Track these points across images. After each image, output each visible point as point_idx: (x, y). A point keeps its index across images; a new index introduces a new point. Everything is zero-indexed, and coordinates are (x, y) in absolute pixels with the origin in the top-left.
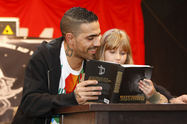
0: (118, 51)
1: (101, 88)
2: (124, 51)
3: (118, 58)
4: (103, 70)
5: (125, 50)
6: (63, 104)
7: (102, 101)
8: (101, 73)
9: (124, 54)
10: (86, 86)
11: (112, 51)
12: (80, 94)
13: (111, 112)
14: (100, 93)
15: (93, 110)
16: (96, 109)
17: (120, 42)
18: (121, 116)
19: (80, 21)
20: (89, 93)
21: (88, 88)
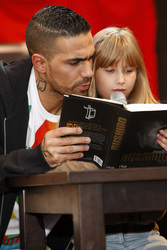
0: (119, 69)
1: (88, 140)
2: (131, 66)
3: (122, 80)
4: (92, 113)
5: (133, 65)
6: (22, 168)
7: (90, 159)
8: (90, 117)
9: (130, 71)
10: (62, 137)
11: (110, 68)
12: (51, 150)
13: (105, 183)
14: (87, 148)
15: (73, 180)
16: (79, 180)
17: (120, 52)
18: (124, 191)
19: (56, 32)
20: (67, 149)
21: (66, 141)
